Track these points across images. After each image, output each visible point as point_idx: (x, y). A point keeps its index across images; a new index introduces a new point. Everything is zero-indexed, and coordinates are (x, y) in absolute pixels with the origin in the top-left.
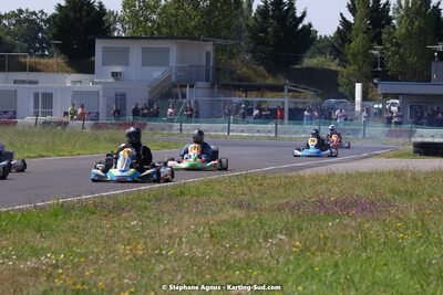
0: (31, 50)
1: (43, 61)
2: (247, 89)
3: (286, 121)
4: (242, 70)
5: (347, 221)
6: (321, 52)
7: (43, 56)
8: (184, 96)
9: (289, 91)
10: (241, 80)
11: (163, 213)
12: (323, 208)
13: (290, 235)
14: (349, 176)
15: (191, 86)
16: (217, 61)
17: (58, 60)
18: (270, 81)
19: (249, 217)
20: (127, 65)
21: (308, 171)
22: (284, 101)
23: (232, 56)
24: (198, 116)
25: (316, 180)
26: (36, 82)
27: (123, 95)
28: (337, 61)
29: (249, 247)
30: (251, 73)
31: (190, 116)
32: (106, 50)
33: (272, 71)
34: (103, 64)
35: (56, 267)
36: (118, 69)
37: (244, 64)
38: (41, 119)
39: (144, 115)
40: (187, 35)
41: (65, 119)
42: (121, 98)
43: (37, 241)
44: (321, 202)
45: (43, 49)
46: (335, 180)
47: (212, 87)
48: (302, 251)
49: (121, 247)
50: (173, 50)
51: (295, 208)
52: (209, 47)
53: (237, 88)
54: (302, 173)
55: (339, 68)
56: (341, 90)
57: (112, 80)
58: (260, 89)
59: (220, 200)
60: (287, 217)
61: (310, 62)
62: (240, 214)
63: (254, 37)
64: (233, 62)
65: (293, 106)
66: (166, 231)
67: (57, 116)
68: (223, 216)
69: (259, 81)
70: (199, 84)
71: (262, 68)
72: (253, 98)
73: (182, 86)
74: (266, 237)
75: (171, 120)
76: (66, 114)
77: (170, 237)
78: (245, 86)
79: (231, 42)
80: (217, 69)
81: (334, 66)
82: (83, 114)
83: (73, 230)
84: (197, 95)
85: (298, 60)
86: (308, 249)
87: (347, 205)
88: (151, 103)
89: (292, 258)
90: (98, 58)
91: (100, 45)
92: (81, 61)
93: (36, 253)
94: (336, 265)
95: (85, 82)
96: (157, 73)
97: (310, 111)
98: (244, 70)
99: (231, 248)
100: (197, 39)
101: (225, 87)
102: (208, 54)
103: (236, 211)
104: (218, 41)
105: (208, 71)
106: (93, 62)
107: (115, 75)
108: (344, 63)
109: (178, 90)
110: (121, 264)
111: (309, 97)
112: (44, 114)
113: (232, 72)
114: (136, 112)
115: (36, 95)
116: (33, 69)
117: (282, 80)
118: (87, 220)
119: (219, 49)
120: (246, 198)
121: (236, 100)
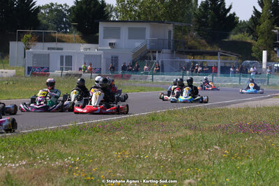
0: (59, 29)
1: (66, 35)
2: (194, 54)
3: (219, 74)
4: (191, 42)
5: (257, 137)
6: (241, 31)
7: (66, 32)
8: (155, 58)
9: (221, 55)
10: (190, 48)
11: (142, 131)
12: (243, 129)
13: (221, 146)
14: (259, 109)
15: (159, 52)
16: (176, 36)
17: (75, 35)
18: (209, 49)
19: (196, 135)
20: (119, 38)
21: (233, 106)
22: (217, 61)
23: (185, 33)
24: (163, 71)
25: (238, 112)
26: (62, 49)
27: (117, 57)
28: (251, 36)
29: (195, 153)
30: (196, 44)
31: (158, 71)
32: (106, 29)
33: (210, 43)
34: (104, 38)
35: (74, 165)
36: (113, 41)
37: (192, 38)
38: (65, 72)
39: (130, 70)
40: (157, 20)
41: (80, 72)
42: (115, 59)
43: (63, 149)
44: (241, 125)
45: (66, 28)
46: (250, 111)
47: (172, 52)
48: (229, 156)
49: (115, 153)
50: (148, 29)
51: (224, 129)
52: (171, 27)
53: (188, 53)
54: (229, 107)
55: (252, 41)
56: (253, 54)
57: (110, 48)
58: (203, 54)
59: (177, 124)
60: (219, 134)
61: (234, 37)
62: (190, 133)
63: (199, 21)
64: (186, 37)
65: (223, 65)
66: (143, 143)
67: (75, 71)
68: (179, 134)
69: (202, 49)
70: (164, 51)
71: (204, 41)
72: (198, 60)
73: (153, 52)
74: (206, 147)
75: (146, 73)
76: (80, 69)
77: (146, 147)
78: (193, 52)
79: (184, 24)
80: (176, 42)
81: (249, 40)
82: (91, 69)
83: (85, 142)
84: (163, 57)
85: (227, 36)
86: (233, 155)
87: (257, 128)
88: (134, 63)
89: (222, 160)
90: (101, 34)
91: (102, 26)
92: (90, 36)
93: (62, 156)
94: (251, 165)
95: (92, 49)
96: (138, 44)
97: (234, 68)
98: (193, 42)
99: (184, 154)
100: (163, 22)
101: (180, 53)
102: (170, 32)
103: (187, 131)
104: (176, 24)
105: (169, 42)
106: (98, 36)
107: (111, 44)
108: (256, 38)
109: (151, 55)
110: (115, 164)
111: (233, 60)
112: (67, 69)
113: (185, 43)
114: (124, 68)
115: (62, 57)
116: (60, 41)
117: (216, 49)
118: (94, 136)
119: (177, 29)
120: (194, 123)
121: (187, 61)
